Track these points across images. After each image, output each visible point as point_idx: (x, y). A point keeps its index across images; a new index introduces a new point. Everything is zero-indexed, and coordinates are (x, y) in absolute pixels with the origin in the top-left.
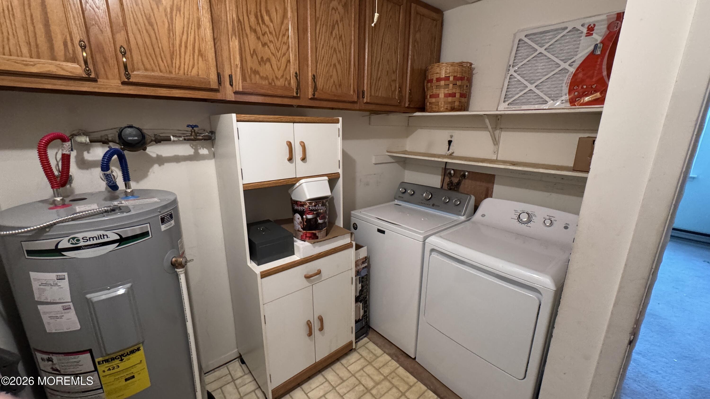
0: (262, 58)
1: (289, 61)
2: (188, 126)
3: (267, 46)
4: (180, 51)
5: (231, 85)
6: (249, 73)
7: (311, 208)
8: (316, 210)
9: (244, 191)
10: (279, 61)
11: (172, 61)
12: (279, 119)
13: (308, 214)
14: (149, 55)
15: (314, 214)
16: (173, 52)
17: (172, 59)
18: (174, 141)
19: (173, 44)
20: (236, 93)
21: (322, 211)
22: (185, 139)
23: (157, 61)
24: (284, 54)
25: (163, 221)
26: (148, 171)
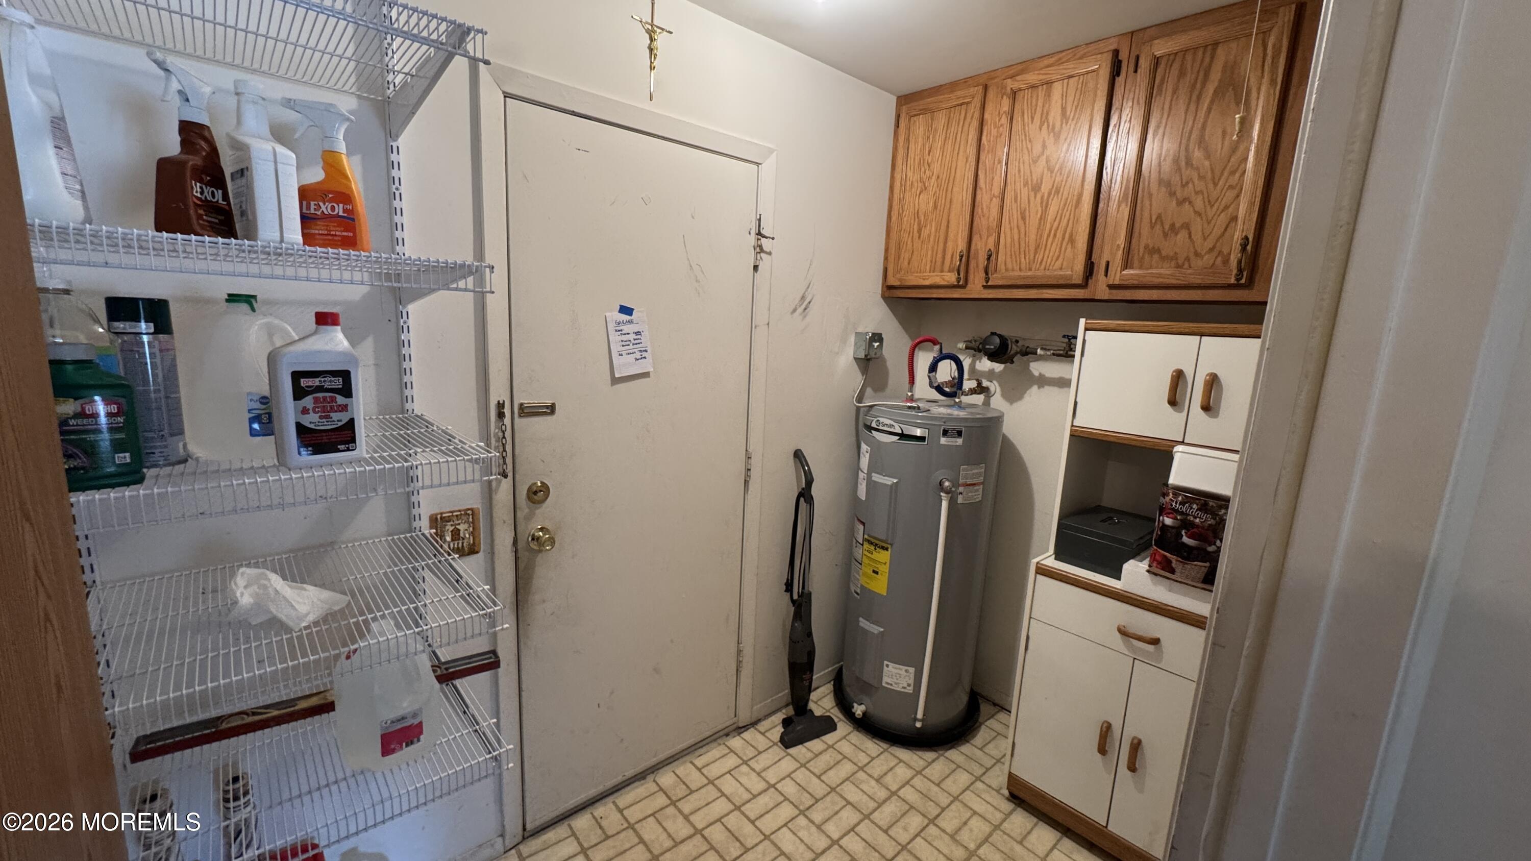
0: (1173, 225)
1: (1234, 219)
2: (1064, 336)
3: (1187, 203)
4: (1047, 242)
5: (1106, 275)
6: (1141, 255)
7: (1174, 504)
8: (1182, 513)
9: (1072, 436)
10: (1209, 223)
11: (1035, 256)
12: (1166, 327)
13: (1168, 515)
14: (1013, 253)
15: (1175, 518)
16: (1039, 246)
17: (1036, 253)
18: (1040, 355)
19: (1041, 236)
20: (1111, 287)
21: (1197, 520)
22: (1054, 354)
23: (1020, 258)
24: (1227, 207)
25: (945, 433)
26: (1025, 392)
